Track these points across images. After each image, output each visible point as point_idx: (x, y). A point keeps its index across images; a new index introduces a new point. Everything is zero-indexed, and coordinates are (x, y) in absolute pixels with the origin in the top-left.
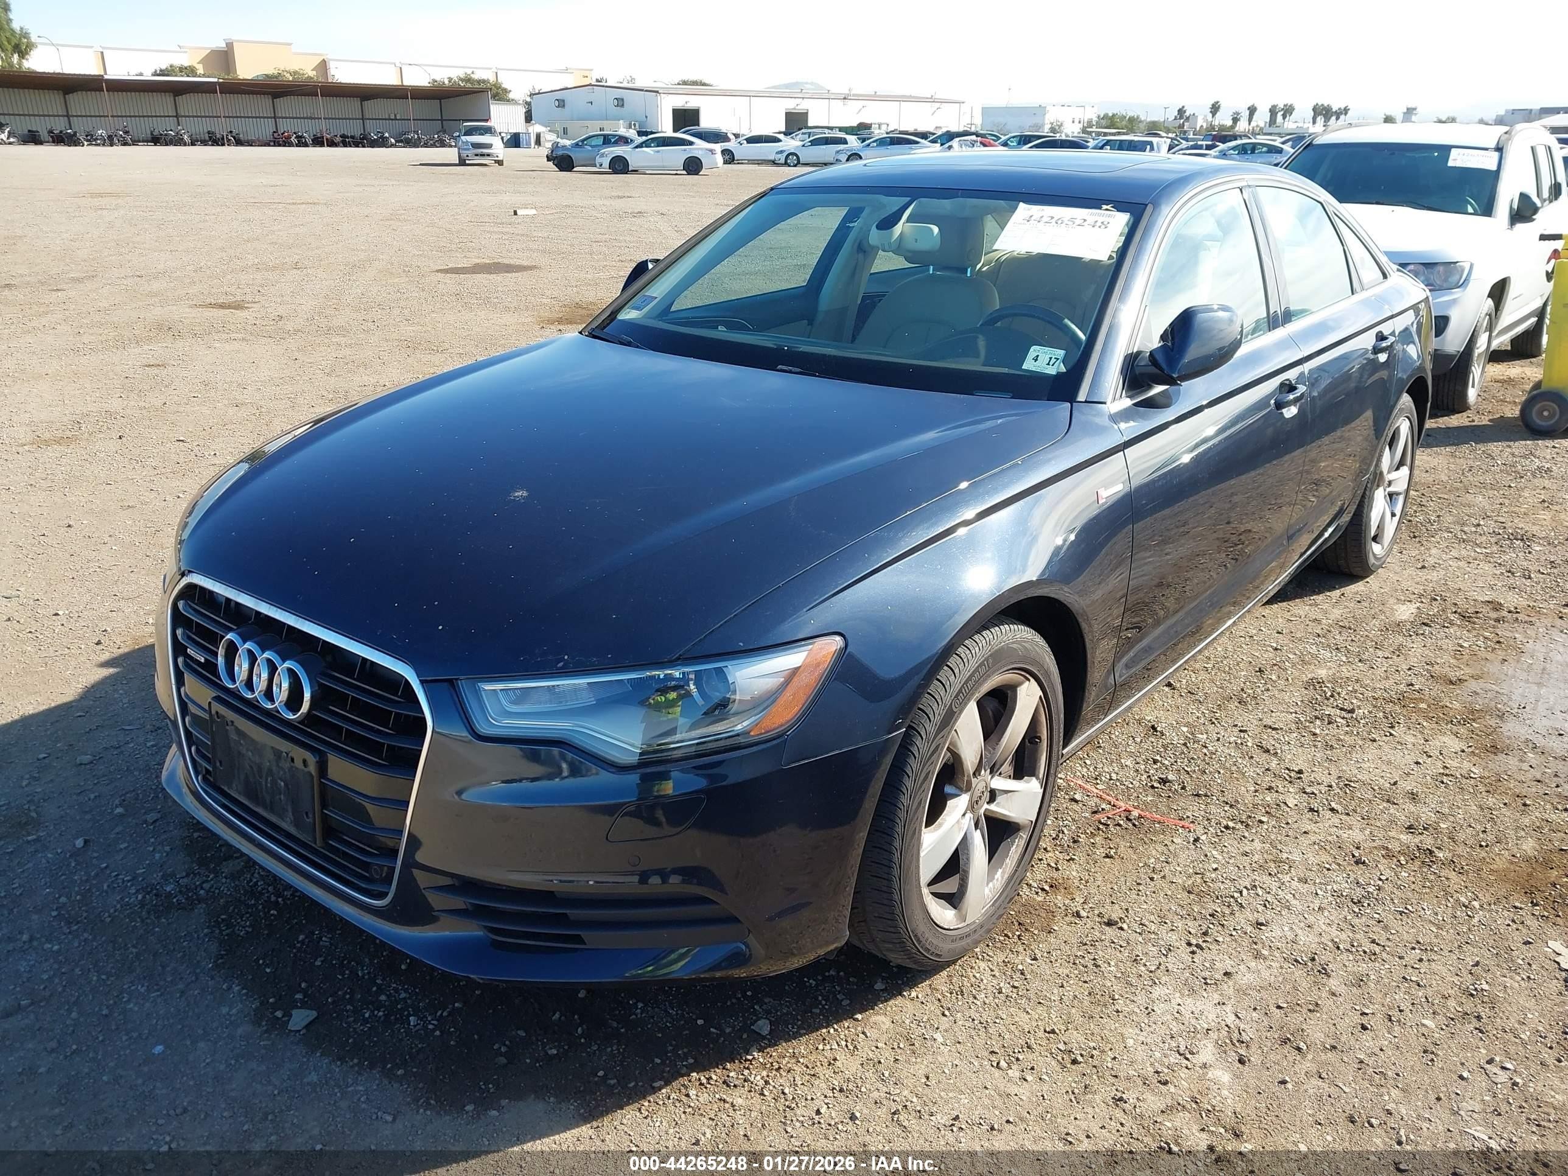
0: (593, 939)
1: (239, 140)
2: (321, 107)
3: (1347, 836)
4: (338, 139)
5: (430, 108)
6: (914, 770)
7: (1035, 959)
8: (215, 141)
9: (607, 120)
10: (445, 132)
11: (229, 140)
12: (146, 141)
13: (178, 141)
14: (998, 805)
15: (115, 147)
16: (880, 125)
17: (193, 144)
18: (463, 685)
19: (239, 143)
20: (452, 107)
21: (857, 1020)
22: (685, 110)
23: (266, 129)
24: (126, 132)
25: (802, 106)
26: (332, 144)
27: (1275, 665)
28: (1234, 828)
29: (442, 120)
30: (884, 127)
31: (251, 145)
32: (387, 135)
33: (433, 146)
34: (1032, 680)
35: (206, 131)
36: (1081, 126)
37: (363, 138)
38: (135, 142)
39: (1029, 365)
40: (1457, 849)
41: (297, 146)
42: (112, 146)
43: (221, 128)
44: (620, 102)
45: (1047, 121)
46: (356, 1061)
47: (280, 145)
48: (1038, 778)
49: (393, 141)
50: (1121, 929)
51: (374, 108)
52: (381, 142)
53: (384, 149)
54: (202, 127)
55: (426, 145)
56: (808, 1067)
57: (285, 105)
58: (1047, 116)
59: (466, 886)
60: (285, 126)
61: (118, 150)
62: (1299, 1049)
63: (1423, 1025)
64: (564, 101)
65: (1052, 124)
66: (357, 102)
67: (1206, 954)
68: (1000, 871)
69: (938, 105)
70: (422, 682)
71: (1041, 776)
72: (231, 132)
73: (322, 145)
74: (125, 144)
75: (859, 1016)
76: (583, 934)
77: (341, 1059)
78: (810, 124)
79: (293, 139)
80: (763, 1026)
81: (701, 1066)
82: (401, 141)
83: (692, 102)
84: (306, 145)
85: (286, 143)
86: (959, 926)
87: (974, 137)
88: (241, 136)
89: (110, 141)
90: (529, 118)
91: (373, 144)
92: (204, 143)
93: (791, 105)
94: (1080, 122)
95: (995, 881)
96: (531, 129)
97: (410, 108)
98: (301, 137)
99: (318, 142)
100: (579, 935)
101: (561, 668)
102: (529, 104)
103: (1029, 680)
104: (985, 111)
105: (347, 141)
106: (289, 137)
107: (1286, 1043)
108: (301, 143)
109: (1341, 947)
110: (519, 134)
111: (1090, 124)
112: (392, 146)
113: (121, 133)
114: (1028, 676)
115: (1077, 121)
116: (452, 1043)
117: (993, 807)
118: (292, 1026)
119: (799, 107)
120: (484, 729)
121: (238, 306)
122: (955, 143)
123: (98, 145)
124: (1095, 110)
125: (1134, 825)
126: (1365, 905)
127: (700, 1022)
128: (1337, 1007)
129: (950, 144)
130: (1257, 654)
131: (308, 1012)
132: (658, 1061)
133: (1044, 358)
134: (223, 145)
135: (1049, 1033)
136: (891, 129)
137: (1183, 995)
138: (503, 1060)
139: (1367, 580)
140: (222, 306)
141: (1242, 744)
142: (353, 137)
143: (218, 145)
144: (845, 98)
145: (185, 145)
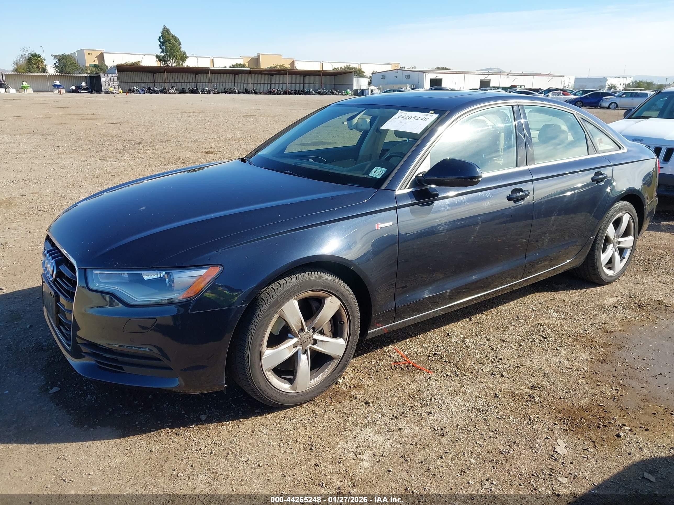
0: (127, 369)
1: (256, 92)
2: (287, 78)
3: (500, 386)
4: (293, 92)
5: (330, 79)
6: (256, 322)
7: (325, 411)
8: (247, 92)
9: (402, 84)
10: (335, 89)
11: (252, 92)
12: (222, 92)
13: (234, 93)
14: (318, 346)
15: (211, 95)
16: (521, 86)
17: (239, 93)
18: (89, 271)
19: (256, 93)
20: (339, 79)
21: (240, 421)
22: (436, 80)
23: (266, 88)
24: (216, 89)
25: (488, 78)
26: (290, 93)
27: (527, 316)
28: (450, 376)
29: (334, 84)
30: (523, 87)
31: (260, 94)
32: (311, 90)
33: (329, 94)
34: (333, 296)
35: (244, 88)
36: (624, 86)
37: (302, 92)
38: (218, 93)
39: (372, 174)
40: (548, 397)
41: (277, 94)
42: (210, 94)
43: (250, 87)
44: (408, 77)
45: (607, 84)
46: (61, 406)
47: (271, 94)
48: (344, 339)
49: (314, 92)
50: (369, 406)
51: (308, 79)
52: (309, 93)
53: (310, 96)
54: (242, 87)
55: (326, 94)
56: (209, 433)
57: (275, 79)
58: (607, 82)
59: (90, 344)
60: (274, 87)
61: (212, 95)
62: (406, 460)
63: (469, 461)
64: (385, 76)
65: (609, 85)
66: (302, 77)
67: (397, 421)
68: (321, 374)
69: (551, 77)
70: (79, 268)
71: (345, 338)
72: (253, 89)
73: (286, 94)
74: (215, 93)
75: (242, 420)
76: (123, 366)
77: (57, 405)
78: (491, 86)
79: (276, 92)
80: (203, 417)
81: (172, 427)
82: (317, 93)
83: (439, 76)
84: (280, 94)
85: (273, 93)
86: (292, 392)
87: (559, 91)
88: (257, 90)
89: (209, 92)
90: (370, 83)
91: (306, 94)
92: (244, 93)
93: (483, 77)
94: (624, 85)
95: (318, 378)
96: (370, 88)
97: (322, 79)
98: (279, 91)
99: (285, 93)
100: (122, 367)
101: (115, 267)
102: (371, 77)
103: (332, 296)
104: (576, 80)
105: (297, 92)
106: (274, 91)
107: (402, 457)
108: (279, 93)
109: (459, 427)
110: (364, 90)
111: (629, 85)
112: (313, 94)
113: (213, 89)
114: (331, 295)
115: (622, 84)
116: (96, 405)
117: (315, 347)
118: (50, 392)
119: (486, 79)
120: (91, 287)
121: (212, 153)
122: (550, 94)
123: (205, 94)
124: (632, 79)
125: (408, 369)
126: (484, 413)
127: (183, 412)
128: (437, 448)
129: (547, 94)
130: (522, 311)
131: (58, 388)
132: (159, 422)
133: (378, 171)
134: (250, 94)
135: (309, 437)
136: (526, 88)
137: (375, 433)
138: (108, 413)
139: (604, 286)
140: (206, 153)
141: (483, 345)
142: (299, 91)
143: (248, 94)
144: (508, 75)
145: (236, 94)
